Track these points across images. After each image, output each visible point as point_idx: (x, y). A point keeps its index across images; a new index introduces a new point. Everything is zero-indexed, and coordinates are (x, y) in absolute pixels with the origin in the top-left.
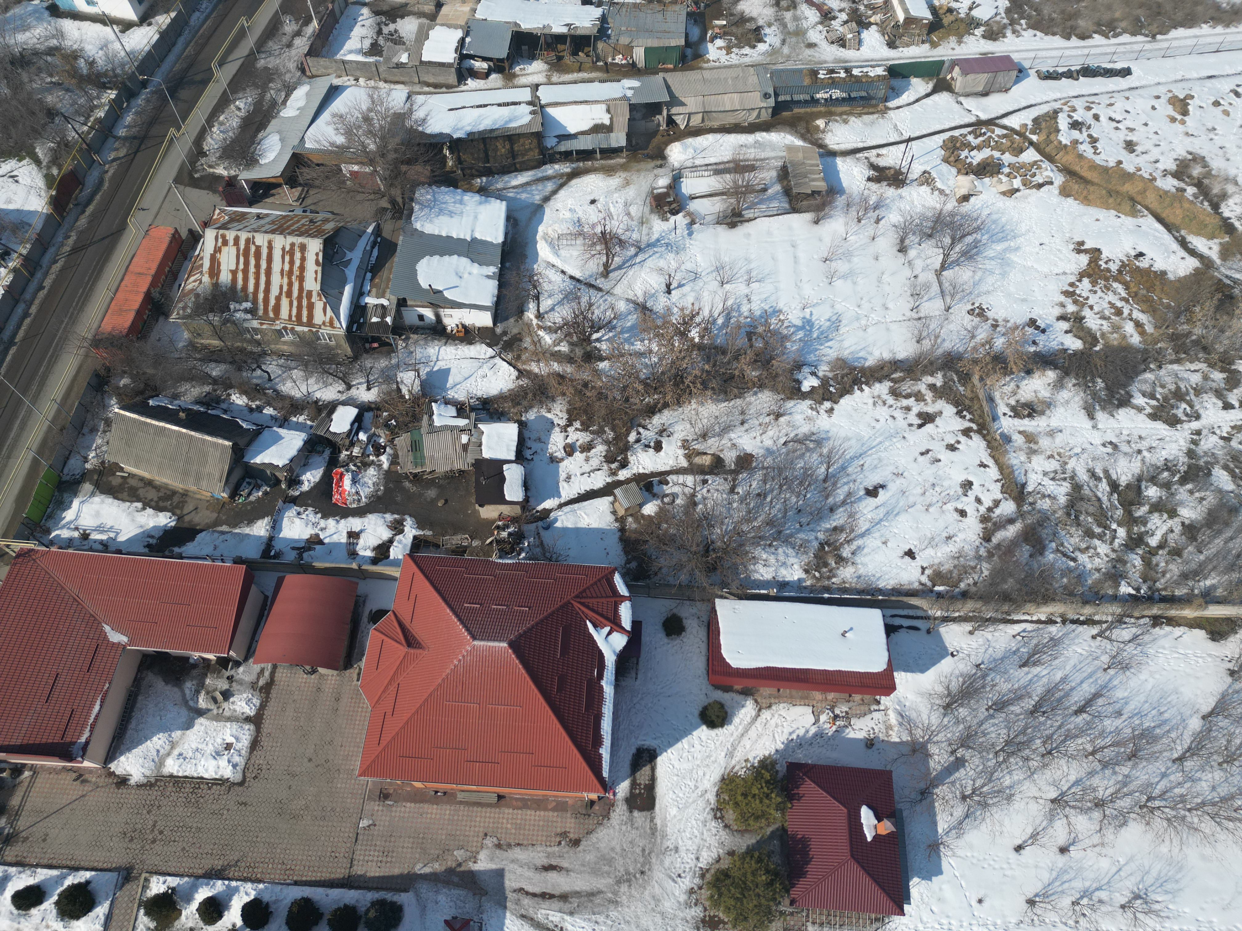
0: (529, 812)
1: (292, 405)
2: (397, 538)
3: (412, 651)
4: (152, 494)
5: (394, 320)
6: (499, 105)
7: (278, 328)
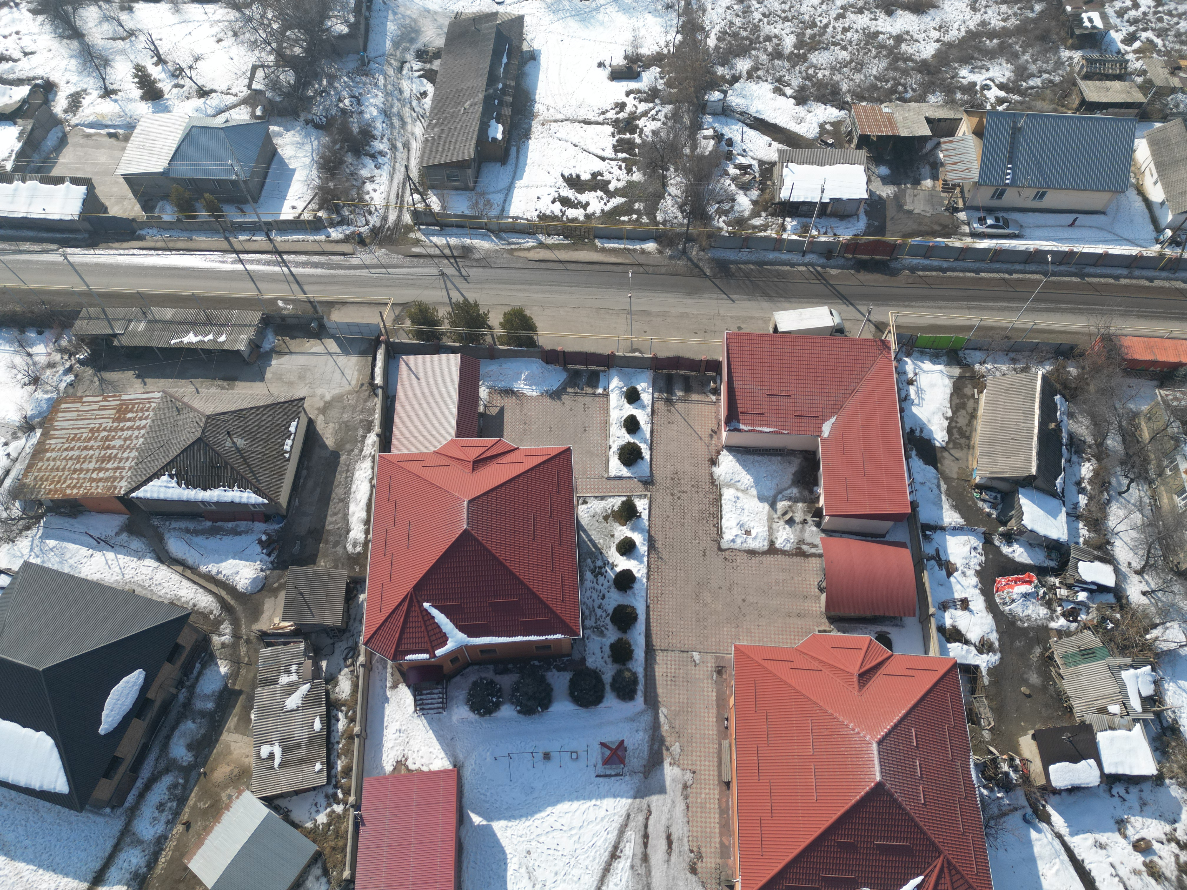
0: (717, 816)
1: (1097, 520)
2: (972, 648)
3: (855, 679)
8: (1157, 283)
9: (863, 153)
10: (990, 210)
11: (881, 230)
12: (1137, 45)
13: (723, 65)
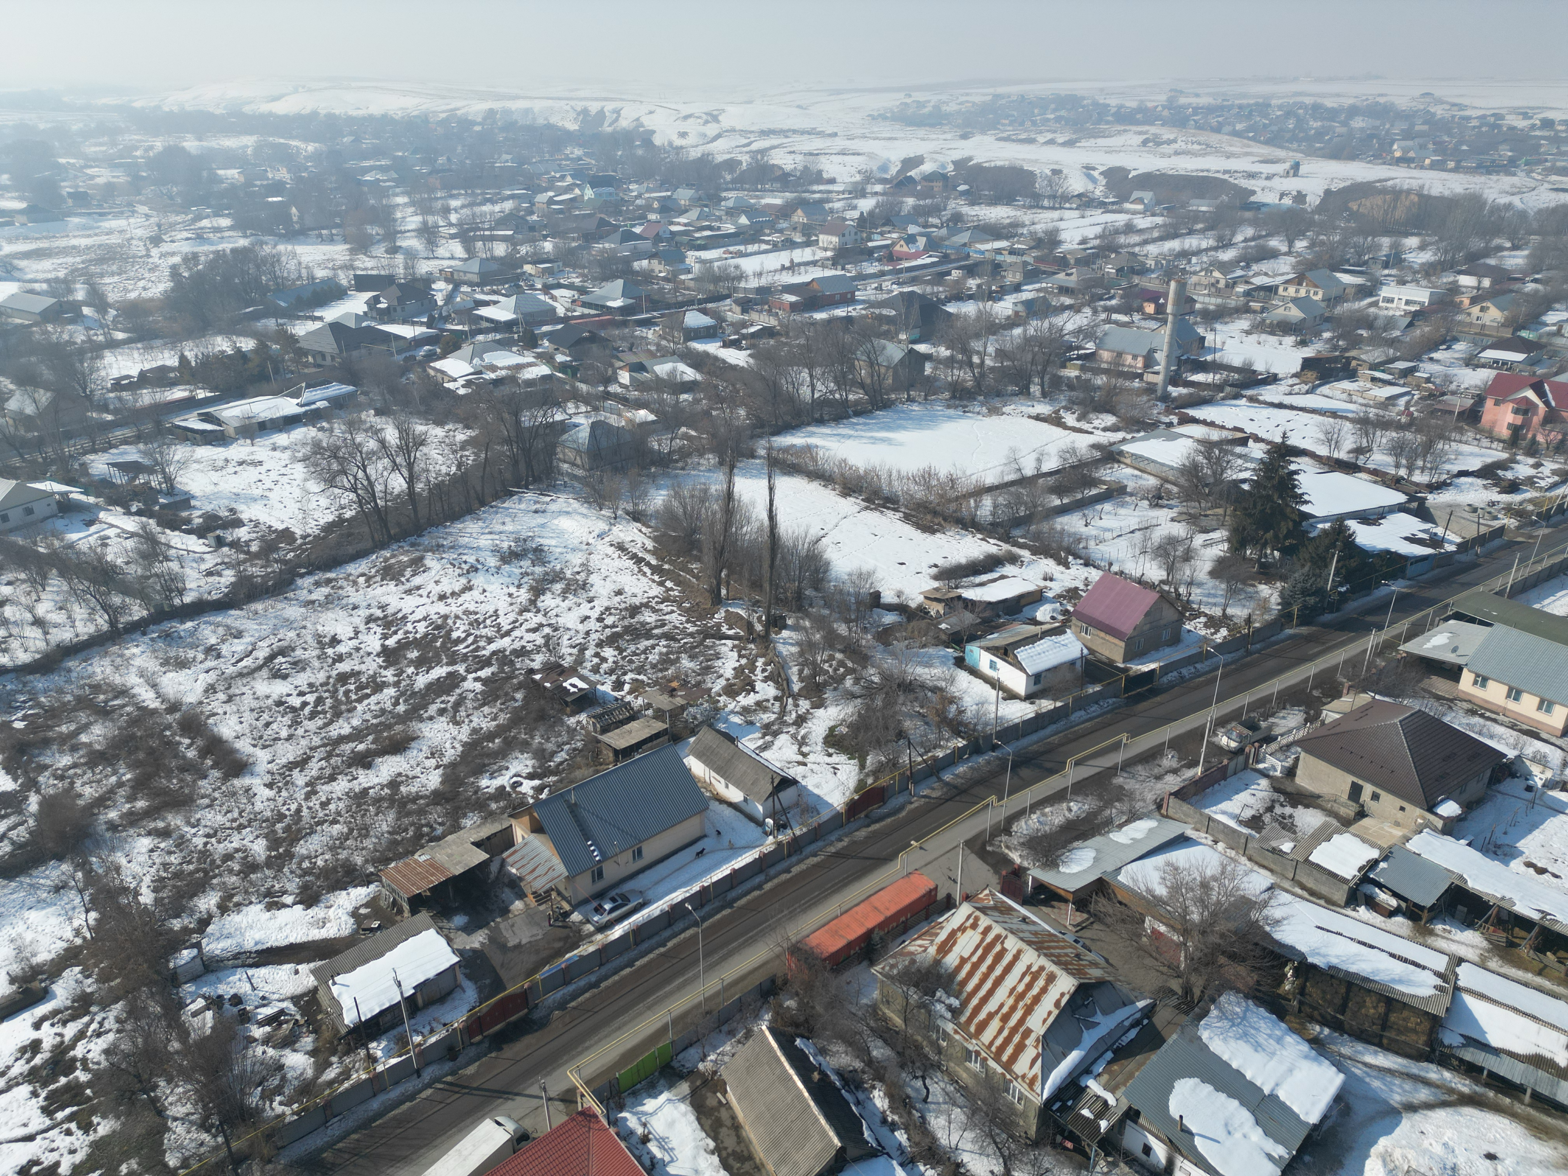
1: (930, 1149)
4: (730, 1143)
5: (1111, 1129)
6: (1393, 956)
7: (971, 1048)
8: (795, 870)
9: (424, 916)
10: (600, 895)
11: (498, 985)
12: (627, 687)
13: (177, 916)
